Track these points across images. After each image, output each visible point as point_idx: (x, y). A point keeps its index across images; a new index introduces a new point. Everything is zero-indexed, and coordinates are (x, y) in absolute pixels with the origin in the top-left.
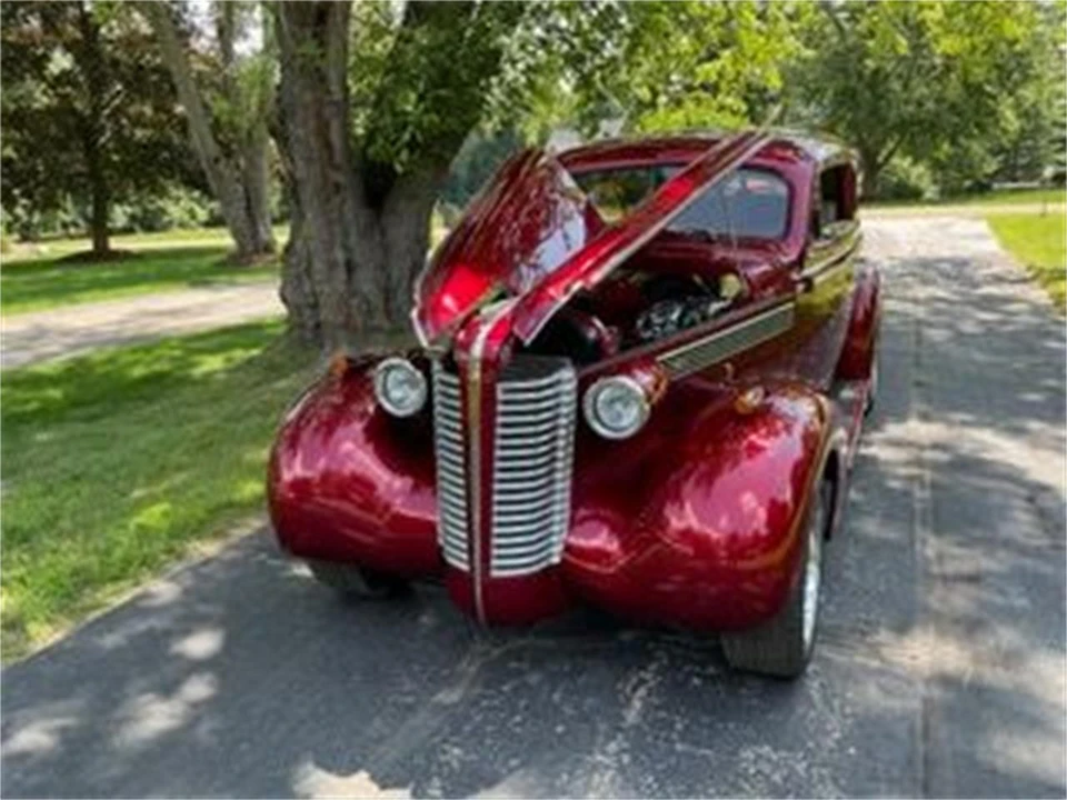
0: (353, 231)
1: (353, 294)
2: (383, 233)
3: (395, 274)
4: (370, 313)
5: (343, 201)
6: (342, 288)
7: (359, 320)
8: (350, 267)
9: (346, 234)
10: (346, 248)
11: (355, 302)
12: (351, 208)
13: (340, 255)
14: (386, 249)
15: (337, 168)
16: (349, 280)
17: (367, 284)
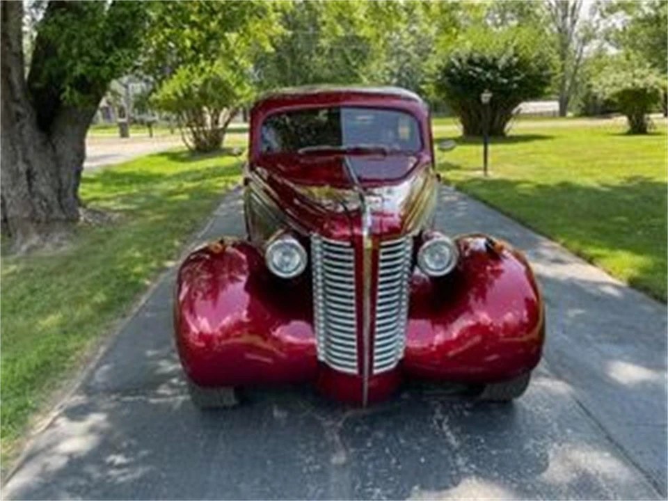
0: (31, 149)
1: (33, 195)
2: (54, 147)
3: (65, 178)
4: (50, 209)
5: (22, 127)
6: (26, 190)
7: (42, 214)
8: (30, 175)
9: (25, 151)
10: (27, 161)
11: (37, 200)
12: (28, 130)
13: (22, 167)
14: (57, 160)
15: (18, 101)
16: (30, 185)
17: (44, 186)
